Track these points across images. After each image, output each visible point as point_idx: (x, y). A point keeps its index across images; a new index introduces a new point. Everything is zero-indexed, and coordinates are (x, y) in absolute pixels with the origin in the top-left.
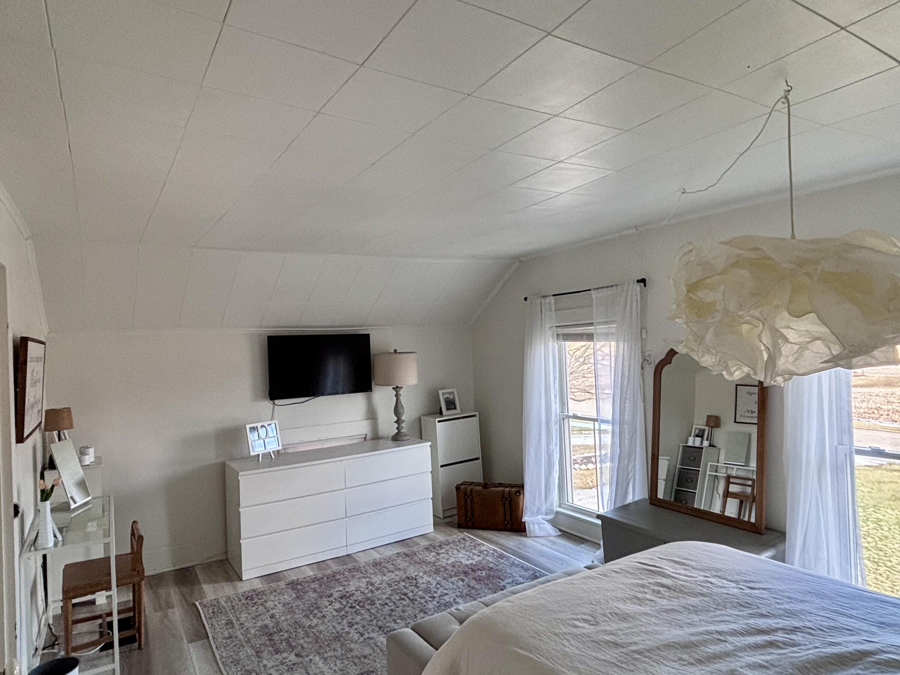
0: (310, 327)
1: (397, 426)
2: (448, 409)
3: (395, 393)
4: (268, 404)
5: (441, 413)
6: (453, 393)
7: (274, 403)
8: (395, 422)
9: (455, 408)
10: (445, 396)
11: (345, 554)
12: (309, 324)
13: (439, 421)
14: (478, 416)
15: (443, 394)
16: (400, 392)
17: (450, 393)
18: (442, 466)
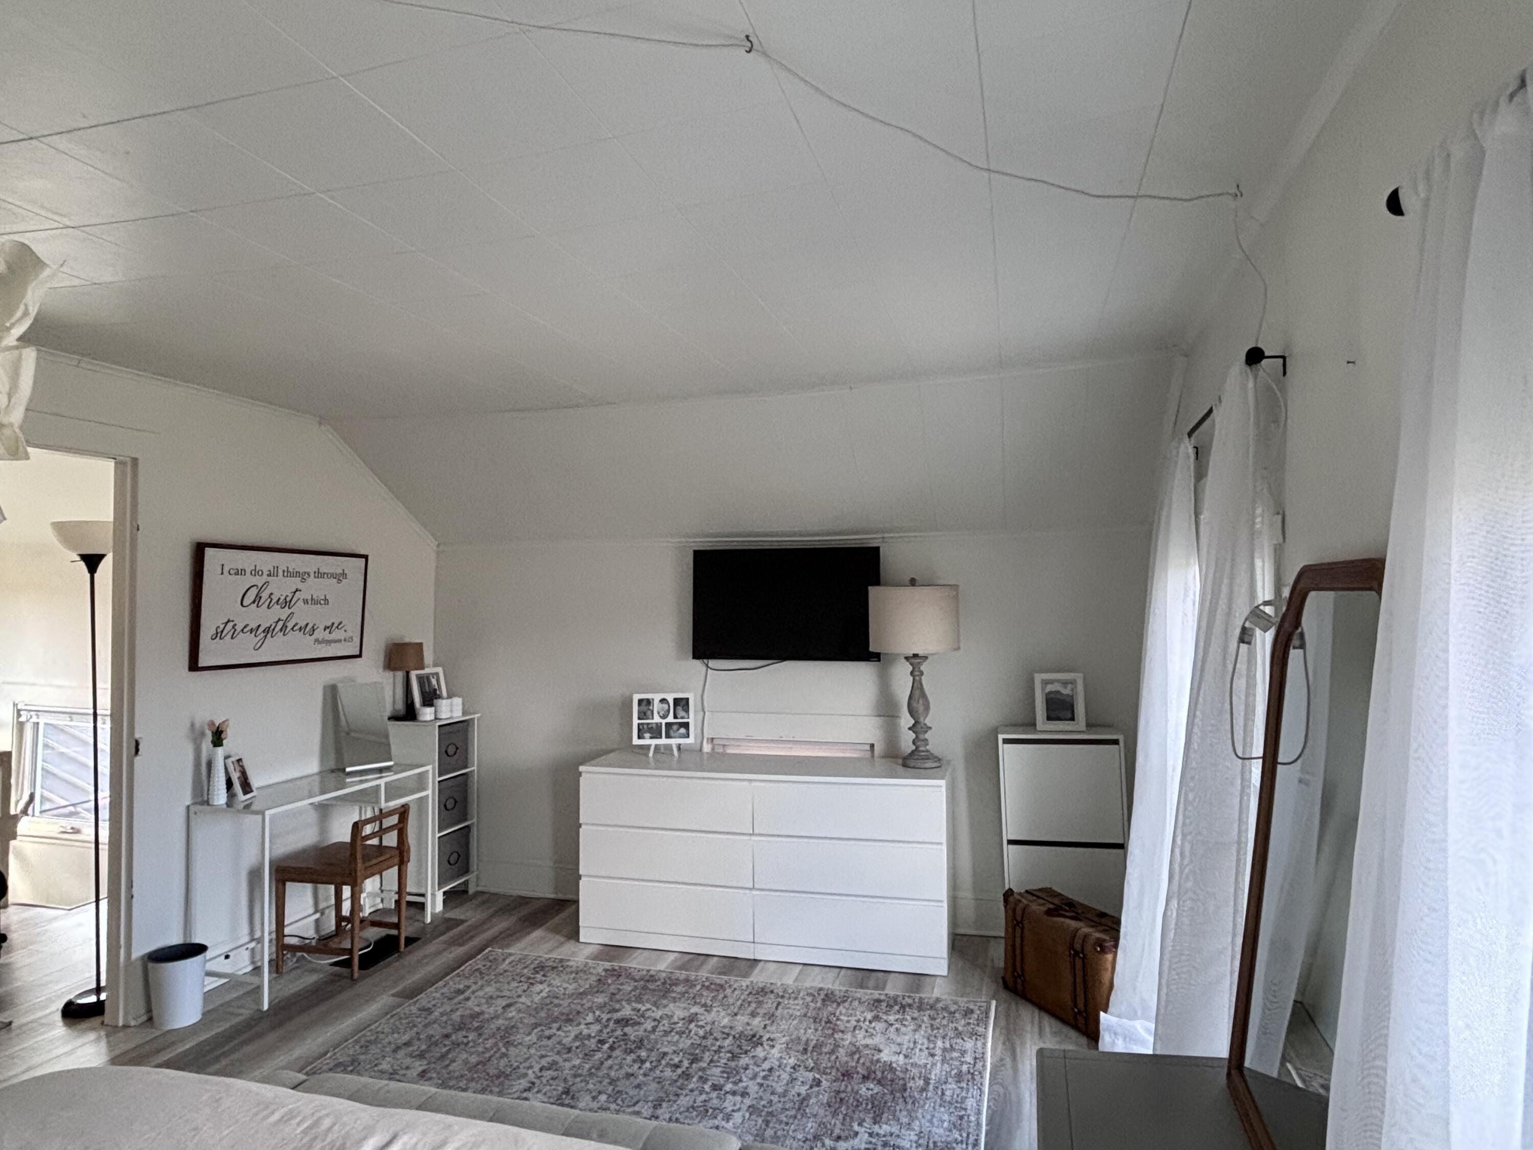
0: (766, 535)
1: (914, 736)
2: (1049, 718)
3: (911, 668)
4: (698, 664)
5: (1031, 724)
6: (1073, 682)
7: (707, 666)
8: (910, 729)
9: (1073, 719)
10: (1049, 688)
11: (752, 957)
12: (769, 530)
13: (1006, 741)
14: (1122, 743)
15: (1045, 683)
16: (922, 668)
17: (1065, 683)
18: (1011, 842)
